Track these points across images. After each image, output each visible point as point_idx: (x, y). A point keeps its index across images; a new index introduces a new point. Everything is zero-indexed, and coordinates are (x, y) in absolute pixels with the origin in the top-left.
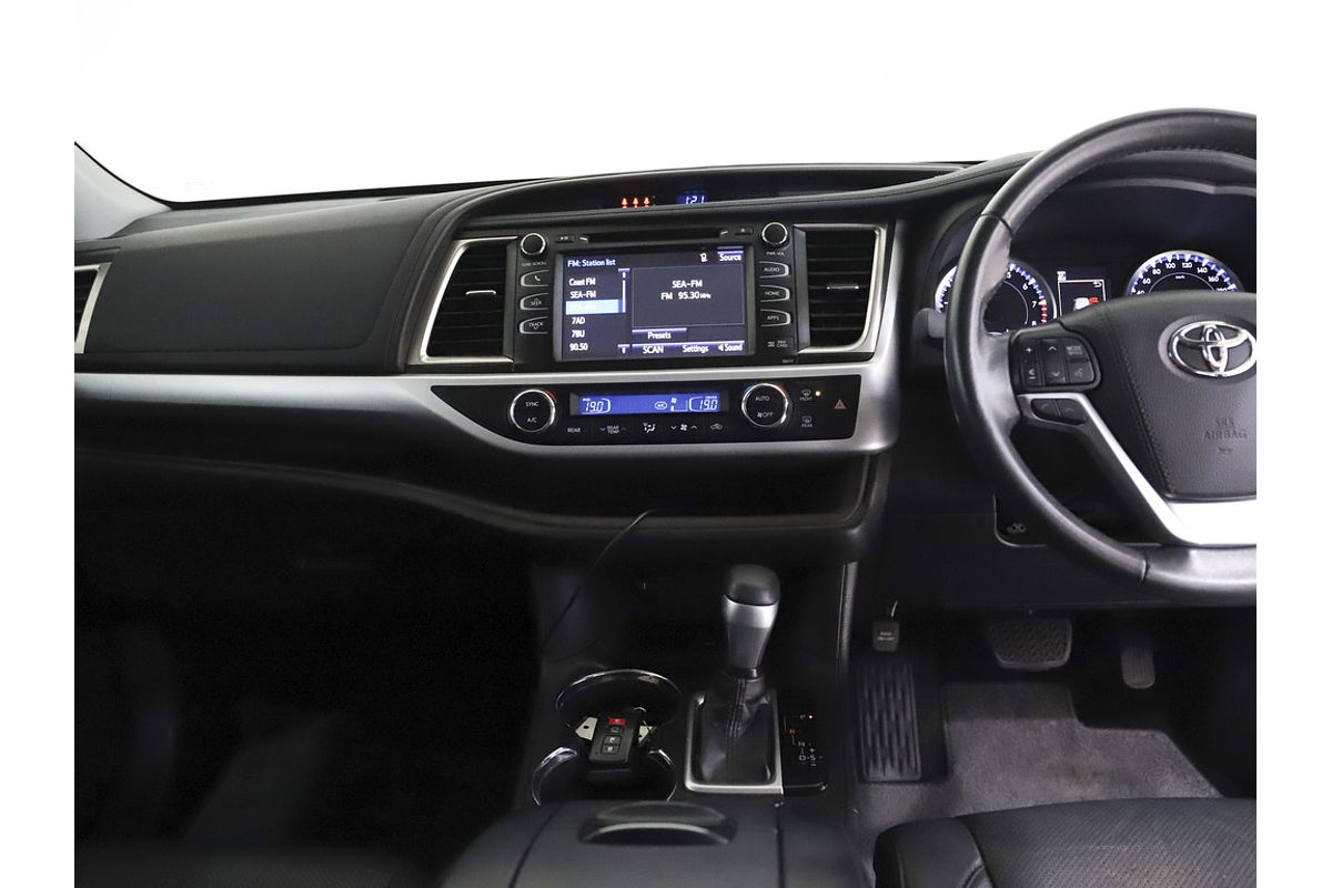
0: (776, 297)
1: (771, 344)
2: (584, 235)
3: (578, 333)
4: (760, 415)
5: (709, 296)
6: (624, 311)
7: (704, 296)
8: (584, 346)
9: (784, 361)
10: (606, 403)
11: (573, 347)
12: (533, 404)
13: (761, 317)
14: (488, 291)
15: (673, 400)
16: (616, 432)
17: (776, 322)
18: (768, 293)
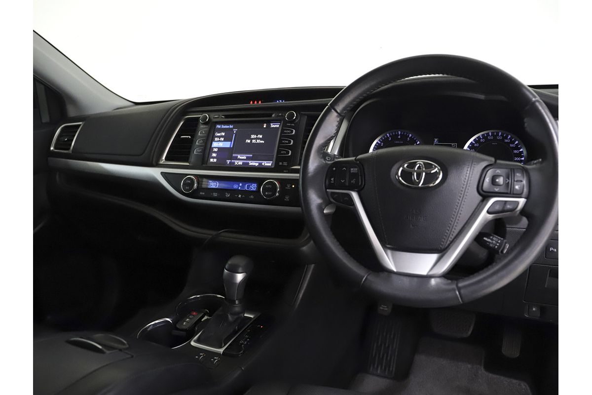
0: (287, 143)
1: (281, 164)
2: (223, 116)
3: (214, 155)
4: (267, 193)
5: (263, 142)
6: (232, 147)
7: (262, 142)
8: (215, 160)
9: (285, 171)
10: (217, 183)
11: (211, 160)
12: (189, 182)
13: (279, 152)
14: (187, 137)
15: (241, 185)
16: (216, 195)
17: (285, 154)
18: (284, 142)
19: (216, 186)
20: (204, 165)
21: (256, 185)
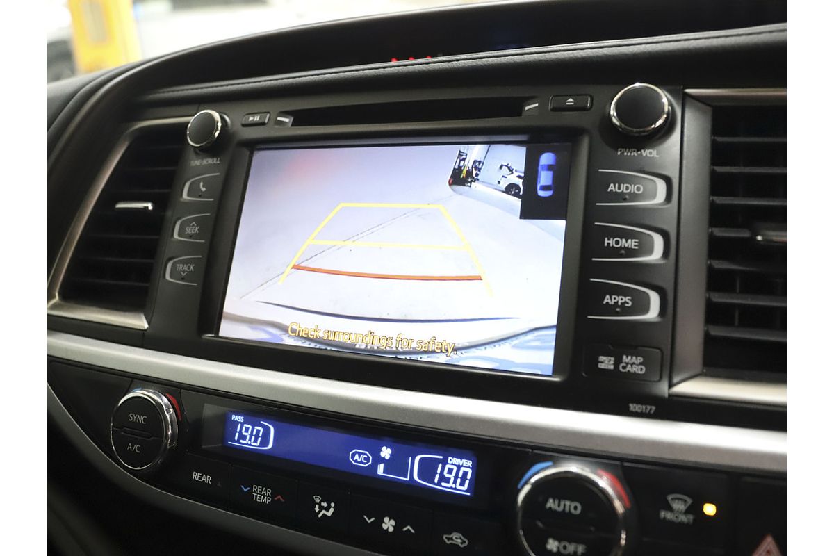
0: (629, 252)
1: (606, 363)
2: (285, 113)
4: (552, 545)
9: (634, 407)
10: (267, 431)
12: (141, 419)
14: (141, 205)
15: (386, 453)
16: (267, 500)
17: (625, 310)
18: (612, 242)
19: (265, 442)
20: (206, 337)
21: (470, 463)
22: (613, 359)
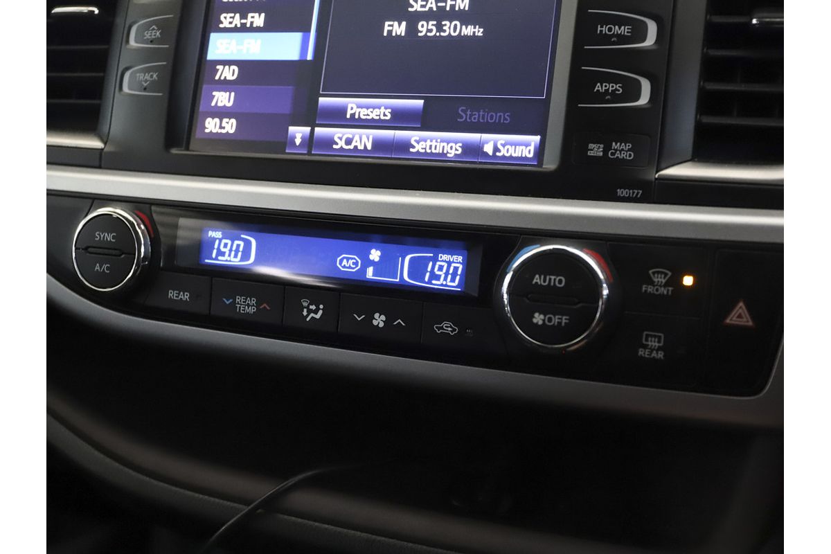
0: (622, 39)
1: (596, 150)
3: (223, 99)
4: (538, 318)
5: (479, 32)
6: (310, 57)
7: (468, 31)
8: (230, 126)
9: (621, 192)
10: (248, 244)
11: (211, 125)
12: (109, 237)
13: (580, 85)
14: (85, 9)
15: (375, 255)
16: (251, 310)
17: (615, 98)
18: (605, 29)
19: (246, 255)
20: (174, 151)
21: (460, 259)
22: (602, 146)
